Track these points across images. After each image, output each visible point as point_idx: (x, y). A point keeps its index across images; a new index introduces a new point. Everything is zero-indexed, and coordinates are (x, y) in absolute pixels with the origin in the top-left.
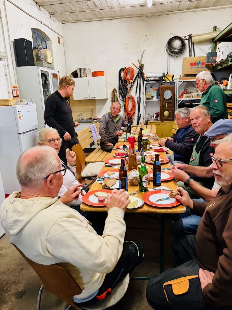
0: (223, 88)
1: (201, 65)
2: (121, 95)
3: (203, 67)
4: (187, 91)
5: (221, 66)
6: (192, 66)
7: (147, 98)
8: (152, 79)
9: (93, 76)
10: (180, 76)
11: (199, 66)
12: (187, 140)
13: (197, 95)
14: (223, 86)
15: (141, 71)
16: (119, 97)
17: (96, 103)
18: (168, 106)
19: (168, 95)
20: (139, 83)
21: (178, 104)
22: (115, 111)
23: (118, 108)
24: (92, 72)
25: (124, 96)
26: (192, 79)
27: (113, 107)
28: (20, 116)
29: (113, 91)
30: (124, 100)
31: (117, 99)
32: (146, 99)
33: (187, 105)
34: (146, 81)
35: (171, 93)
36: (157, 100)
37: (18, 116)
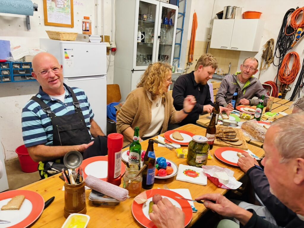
2: (280, 49)
9: (244, 18)
16: (275, 53)
17: (240, 56)
22: (248, 70)
23: (254, 67)
24: (242, 13)
25: (283, 52)
27: (245, 64)
28: (66, 55)
29: (269, 42)
30: (281, 58)
31: (272, 54)
37: (64, 55)
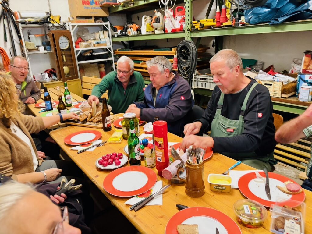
0: (134, 33)
1: (95, 4)
3: (97, 8)
4: (82, 38)
5: (124, 6)
6: (85, 5)
7: (29, 50)
8: (32, 21)
10: (69, 18)
11: (92, 5)
12: (175, 100)
13: (98, 43)
14: (133, 31)
15: (6, 8)
18: (66, 60)
19: (64, 44)
20: (7, 26)
21: (76, 56)
26: (87, 22)
32: (27, 51)
33: (88, 56)
34: (22, 23)
35: (67, 41)
36: (46, 52)
